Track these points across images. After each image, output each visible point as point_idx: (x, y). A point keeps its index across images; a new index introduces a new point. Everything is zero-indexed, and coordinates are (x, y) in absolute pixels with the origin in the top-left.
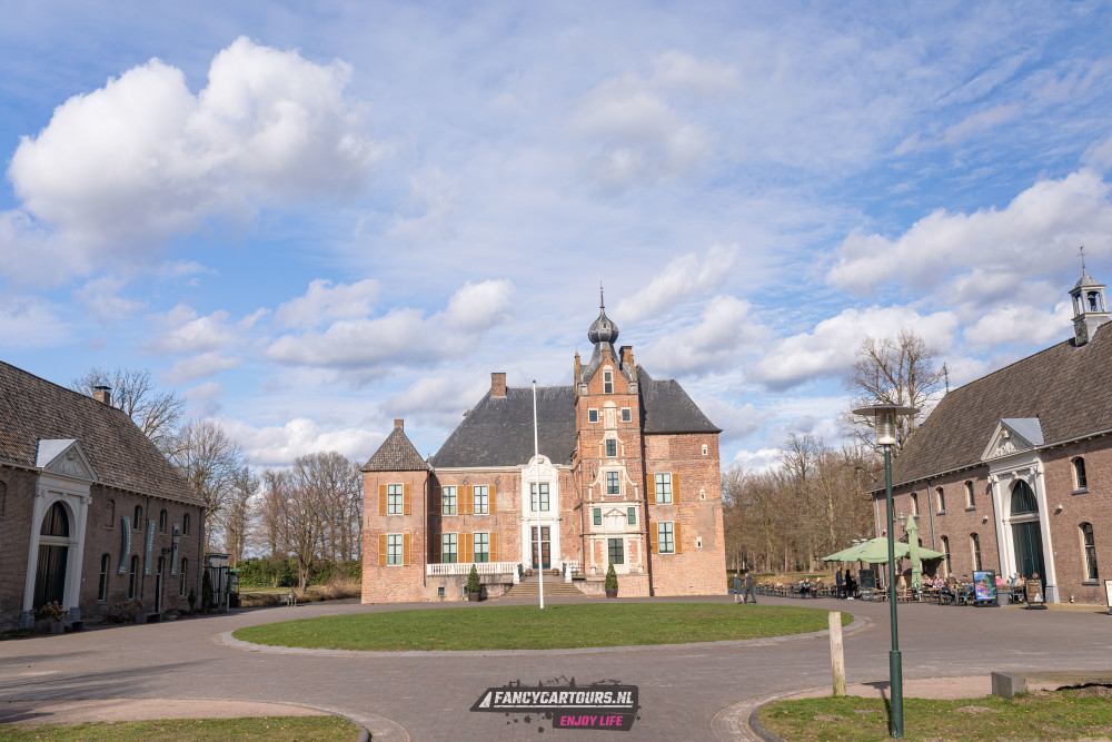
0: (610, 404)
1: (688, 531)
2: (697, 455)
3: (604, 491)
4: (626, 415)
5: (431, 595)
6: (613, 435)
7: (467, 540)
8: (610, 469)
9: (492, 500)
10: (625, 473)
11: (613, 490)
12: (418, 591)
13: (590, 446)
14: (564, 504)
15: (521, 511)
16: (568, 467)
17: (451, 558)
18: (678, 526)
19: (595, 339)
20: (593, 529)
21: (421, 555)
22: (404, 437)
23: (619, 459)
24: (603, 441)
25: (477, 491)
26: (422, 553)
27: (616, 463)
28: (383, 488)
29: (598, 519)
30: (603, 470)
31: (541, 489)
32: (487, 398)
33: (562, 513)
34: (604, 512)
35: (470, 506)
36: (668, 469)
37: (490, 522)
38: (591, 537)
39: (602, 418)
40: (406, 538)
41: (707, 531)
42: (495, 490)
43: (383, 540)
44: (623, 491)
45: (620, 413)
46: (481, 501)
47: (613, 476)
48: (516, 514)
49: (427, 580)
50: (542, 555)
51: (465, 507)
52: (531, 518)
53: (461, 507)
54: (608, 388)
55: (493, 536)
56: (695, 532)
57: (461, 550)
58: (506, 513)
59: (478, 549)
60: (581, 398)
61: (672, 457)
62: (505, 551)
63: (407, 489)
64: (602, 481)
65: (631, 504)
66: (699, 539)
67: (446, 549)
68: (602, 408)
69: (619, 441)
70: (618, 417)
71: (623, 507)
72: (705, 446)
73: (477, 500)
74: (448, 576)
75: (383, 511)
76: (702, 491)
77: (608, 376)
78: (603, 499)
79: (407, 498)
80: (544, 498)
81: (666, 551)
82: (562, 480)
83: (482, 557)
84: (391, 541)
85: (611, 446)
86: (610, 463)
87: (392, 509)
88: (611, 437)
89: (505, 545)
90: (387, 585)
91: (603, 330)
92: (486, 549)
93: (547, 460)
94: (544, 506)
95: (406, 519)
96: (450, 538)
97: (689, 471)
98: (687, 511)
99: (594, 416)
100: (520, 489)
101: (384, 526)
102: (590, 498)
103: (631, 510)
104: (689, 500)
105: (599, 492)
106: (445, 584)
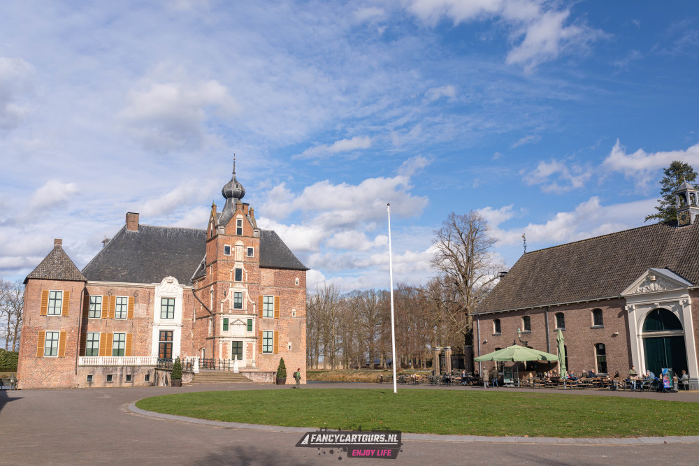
0: (239, 243)
1: (283, 338)
2: (292, 284)
3: (231, 306)
4: (250, 251)
5: (81, 381)
6: (241, 266)
7: (107, 338)
8: (237, 290)
9: (131, 309)
10: (247, 294)
11: (238, 306)
12: (69, 377)
13: (224, 272)
14: (185, 315)
15: (152, 318)
16: (190, 287)
17: (93, 352)
18: (276, 334)
19: (227, 195)
20: (222, 333)
21: (74, 349)
22: (64, 254)
23: (244, 284)
24: (233, 270)
25: (119, 301)
26: (76, 348)
27: (241, 286)
28: (45, 293)
29: (226, 327)
30: (231, 291)
31: (168, 303)
32: (123, 231)
33: (184, 321)
34: (230, 321)
35: (112, 312)
36: (272, 294)
37: (128, 325)
38: (221, 339)
39: (233, 252)
40: (63, 334)
41: (295, 337)
42: (134, 299)
43: (42, 335)
44: (245, 307)
45: (246, 250)
46: (122, 309)
47: (238, 295)
48: (149, 320)
49: (78, 369)
50: (165, 350)
51: (108, 313)
52: (160, 323)
53: (105, 313)
54: (239, 231)
55: (129, 336)
56: (288, 339)
57: (103, 345)
58: (141, 319)
59: (115, 346)
60: (220, 237)
61: (276, 285)
62: (138, 349)
63: (67, 294)
64: (231, 299)
65: (250, 317)
66: (290, 344)
67: (89, 345)
68: (234, 246)
69: (244, 271)
70: (245, 253)
71: (245, 319)
72: (297, 279)
73: (118, 308)
74: (97, 366)
75: (44, 310)
76: (294, 310)
77: (239, 222)
78: (230, 312)
79: (66, 302)
80: (171, 309)
81: (267, 352)
82: (185, 296)
83: (119, 352)
84: (49, 336)
85: (239, 272)
86: (237, 285)
87: (51, 311)
88: (239, 267)
89: (138, 343)
90: (42, 373)
91: (234, 189)
92: (122, 346)
93: (176, 281)
94: (170, 315)
95: (64, 319)
96: (94, 337)
97: (286, 296)
98: (283, 324)
99: (228, 249)
100: (153, 302)
101: (44, 325)
102: (222, 311)
103: (250, 321)
104: (285, 316)
105: (228, 307)
106: (94, 372)
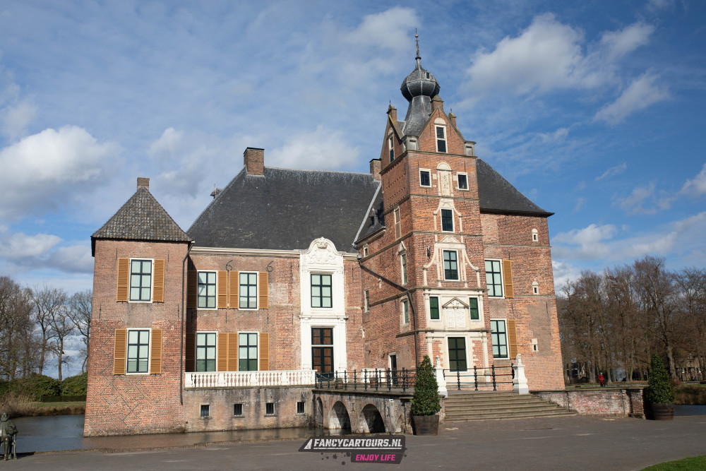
0: (443, 165)
1: (523, 331)
2: (527, 239)
3: (441, 275)
4: (462, 179)
5: (190, 417)
6: (449, 205)
7: (228, 343)
8: (447, 247)
9: (264, 292)
10: (464, 253)
11: (452, 274)
12: (171, 411)
13: (423, 215)
15: (299, 308)
16: (355, 255)
17: (207, 365)
18: (511, 324)
20: (430, 323)
21: (176, 359)
22: (152, 200)
23: (458, 235)
24: (438, 211)
25: (243, 280)
26: (179, 358)
27: (453, 240)
28: (124, 265)
29: (435, 315)
30: (439, 248)
31: (322, 282)
32: (242, 176)
33: (348, 312)
34: (441, 302)
35: (234, 298)
36: (498, 256)
37: (261, 319)
38: (429, 334)
39: (435, 182)
40: (156, 334)
41: (543, 334)
42: (268, 276)
43: (122, 336)
44: (462, 276)
45: (456, 179)
46: (248, 293)
47: (450, 256)
48: (293, 311)
49: (185, 394)
50: (322, 359)
51: (228, 299)
52: (310, 317)
53: (222, 299)
54: (442, 145)
55: (264, 336)
56: (530, 332)
57: (222, 354)
58: (280, 308)
59: (243, 354)
60: (411, 155)
61: (502, 241)
62: (279, 358)
63: (159, 265)
64: (438, 262)
65: (474, 294)
66: (535, 341)
67: (200, 354)
68: (436, 170)
69: (456, 213)
70: (454, 183)
71: (465, 296)
72: (535, 231)
73: (244, 291)
74: (216, 389)
75: (123, 292)
76: (535, 283)
77: (440, 131)
78: (440, 285)
79: (158, 280)
80: (326, 291)
81: (499, 356)
82: (348, 270)
83: (249, 365)
84: (133, 338)
85: (447, 215)
86: (448, 239)
87: (135, 294)
88: (447, 207)
89: (279, 350)
90: (125, 403)
92: (253, 354)
93: (331, 246)
94: (326, 302)
95: (156, 307)
96: (210, 342)
97: (520, 260)
98: (520, 307)
99: (425, 178)
100: (298, 281)
101: (124, 318)
102: (426, 284)
103: (474, 301)
104: (523, 293)
105: (435, 276)
106: (211, 399)
